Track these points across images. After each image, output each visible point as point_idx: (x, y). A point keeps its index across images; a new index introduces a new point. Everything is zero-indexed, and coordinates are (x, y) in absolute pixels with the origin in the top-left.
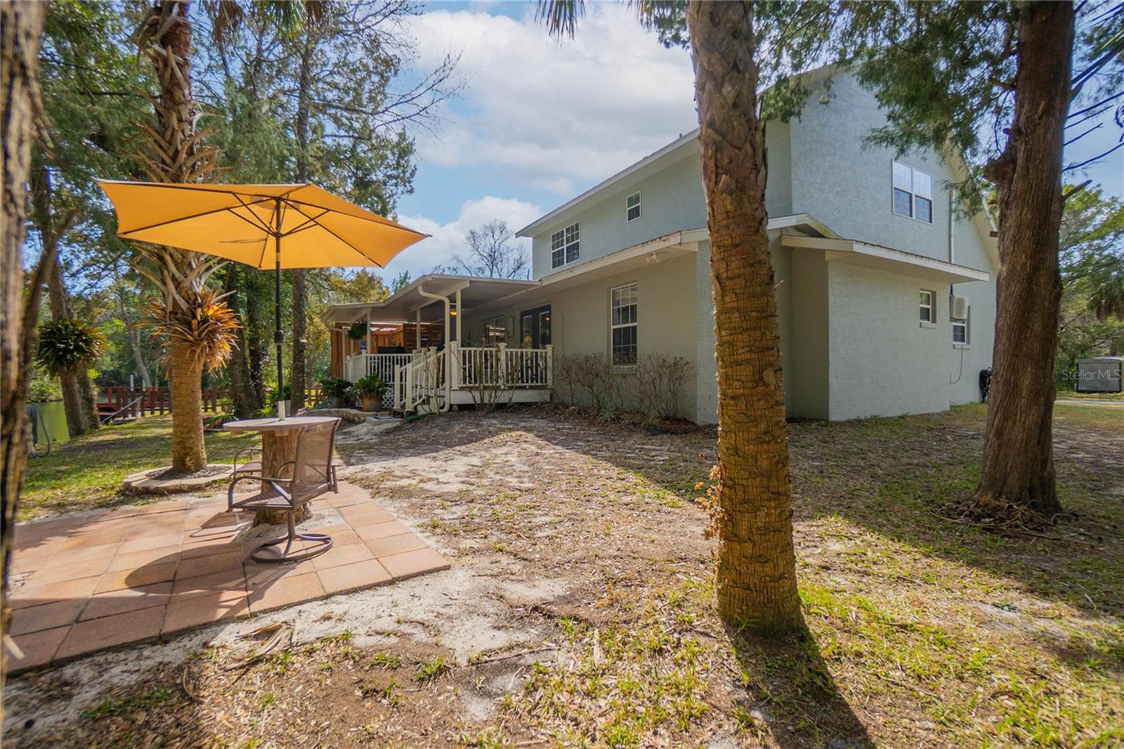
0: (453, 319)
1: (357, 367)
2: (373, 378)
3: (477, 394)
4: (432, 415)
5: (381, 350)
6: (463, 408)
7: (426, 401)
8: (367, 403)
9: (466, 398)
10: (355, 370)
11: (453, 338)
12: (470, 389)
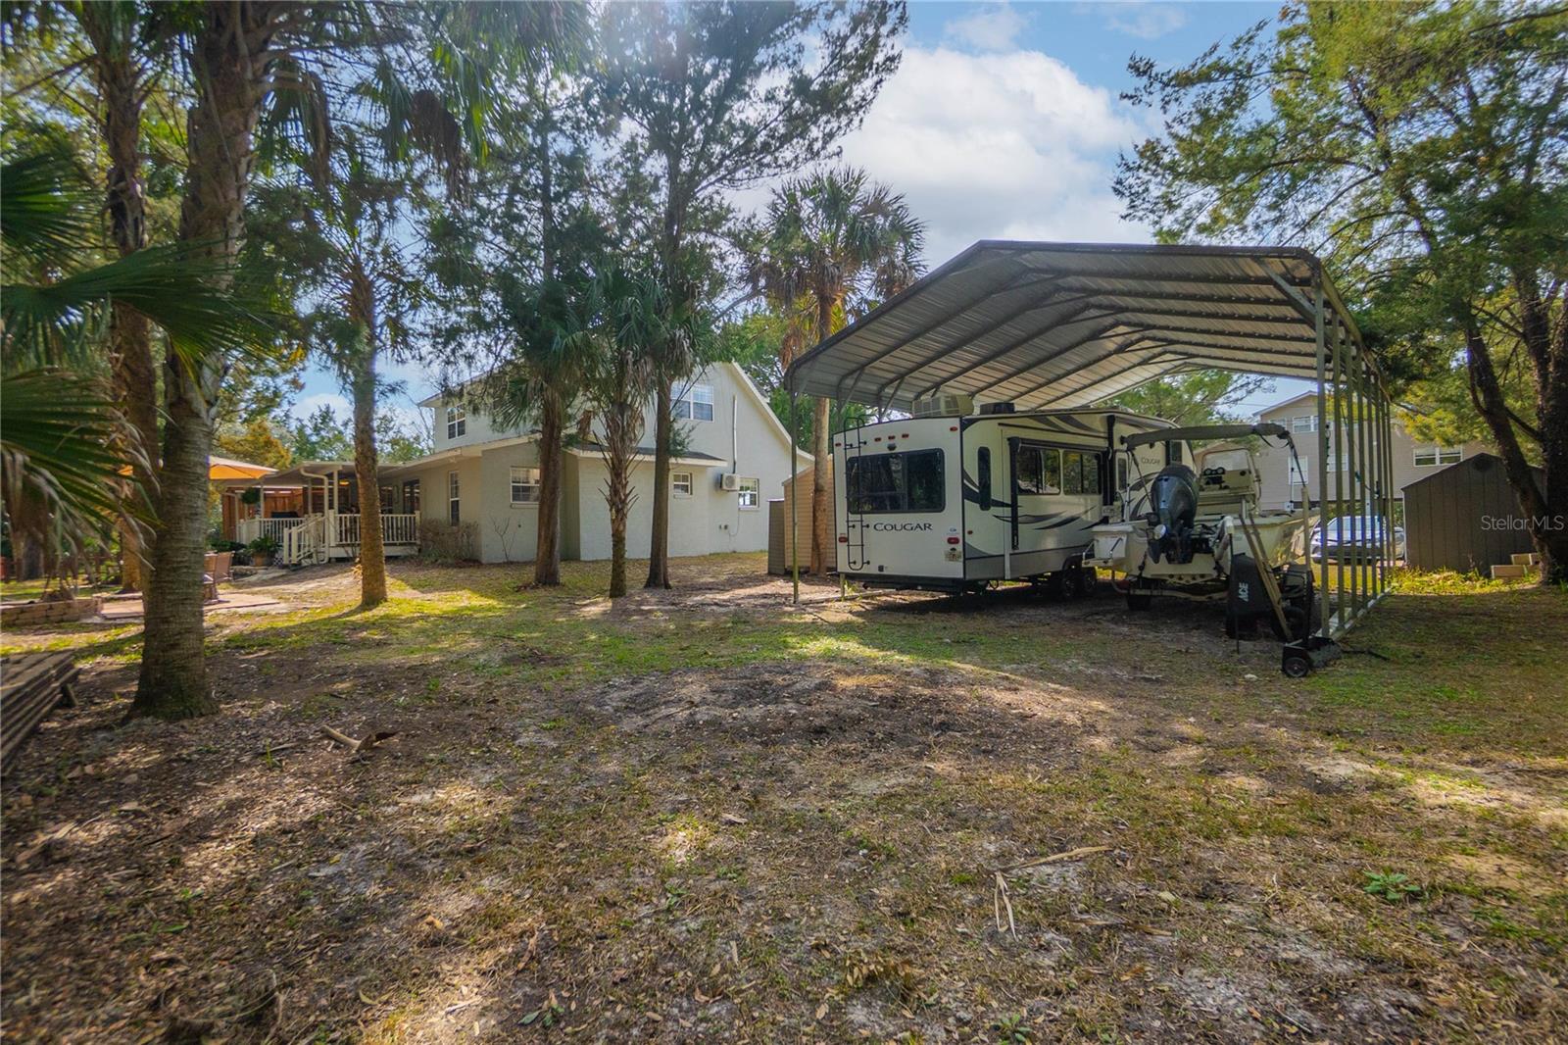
0: (331, 491)
1: (249, 530)
2: (266, 539)
3: (349, 550)
4: (313, 565)
5: (274, 515)
6: (340, 560)
7: (310, 556)
8: (259, 560)
9: (341, 553)
10: (249, 532)
11: (331, 507)
12: (343, 546)
